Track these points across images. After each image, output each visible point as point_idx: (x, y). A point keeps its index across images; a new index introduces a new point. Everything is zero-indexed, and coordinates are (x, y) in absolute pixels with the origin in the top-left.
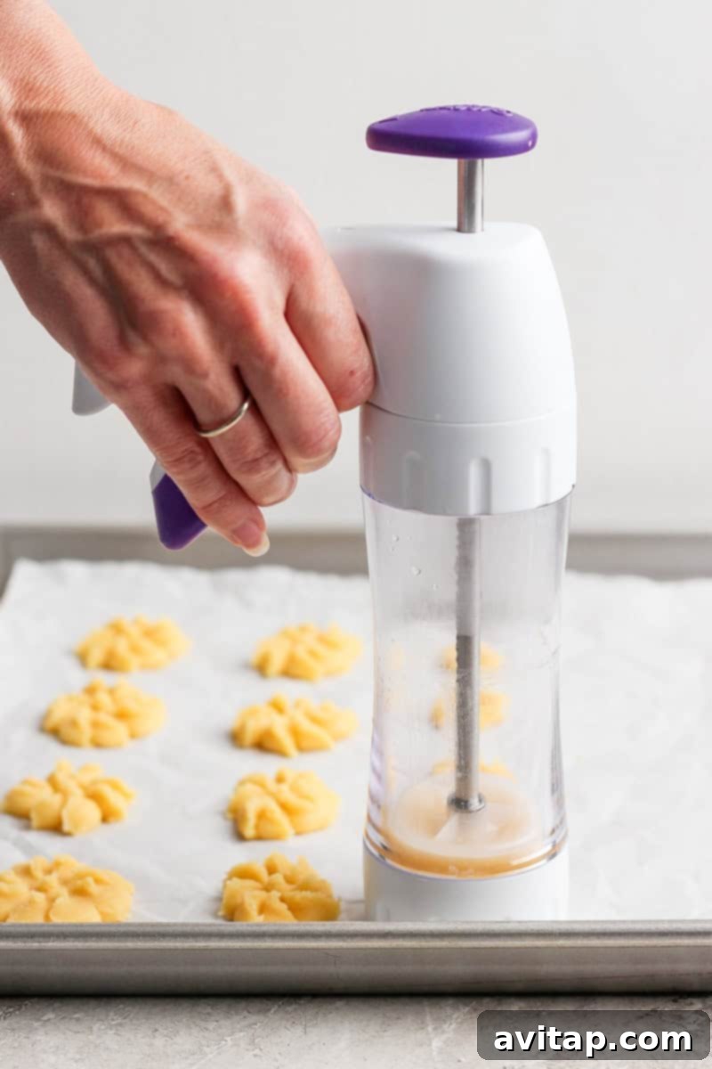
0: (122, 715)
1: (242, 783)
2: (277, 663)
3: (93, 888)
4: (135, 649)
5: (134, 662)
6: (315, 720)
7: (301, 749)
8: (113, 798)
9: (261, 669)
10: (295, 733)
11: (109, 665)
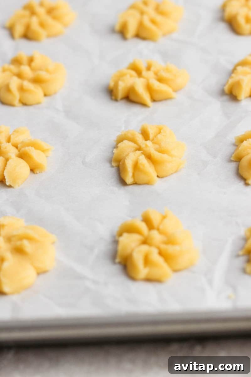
0: (37, 81)
1: (120, 140)
2: (132, 29)
3: (27, 246)
4: (42, 25)
5: (42, 33)
6: (160, 80)
7: (154, 100)
8: (37, 156)
9: (122, 33)
10: (149, 88)
11: (27, 36)
